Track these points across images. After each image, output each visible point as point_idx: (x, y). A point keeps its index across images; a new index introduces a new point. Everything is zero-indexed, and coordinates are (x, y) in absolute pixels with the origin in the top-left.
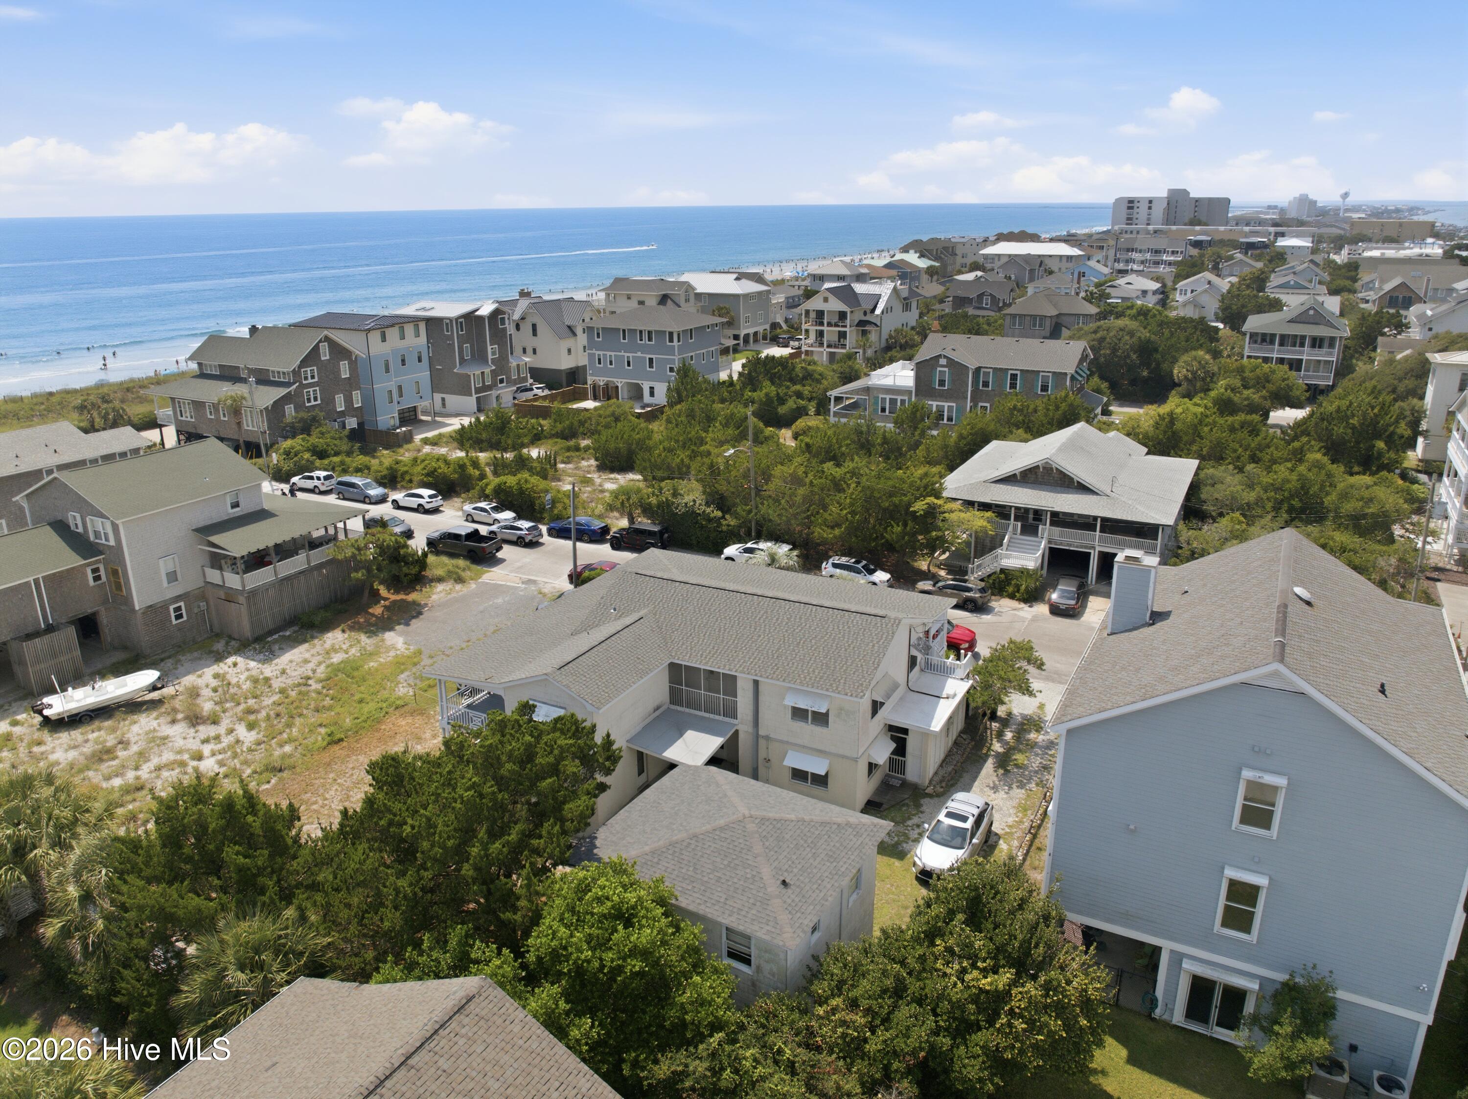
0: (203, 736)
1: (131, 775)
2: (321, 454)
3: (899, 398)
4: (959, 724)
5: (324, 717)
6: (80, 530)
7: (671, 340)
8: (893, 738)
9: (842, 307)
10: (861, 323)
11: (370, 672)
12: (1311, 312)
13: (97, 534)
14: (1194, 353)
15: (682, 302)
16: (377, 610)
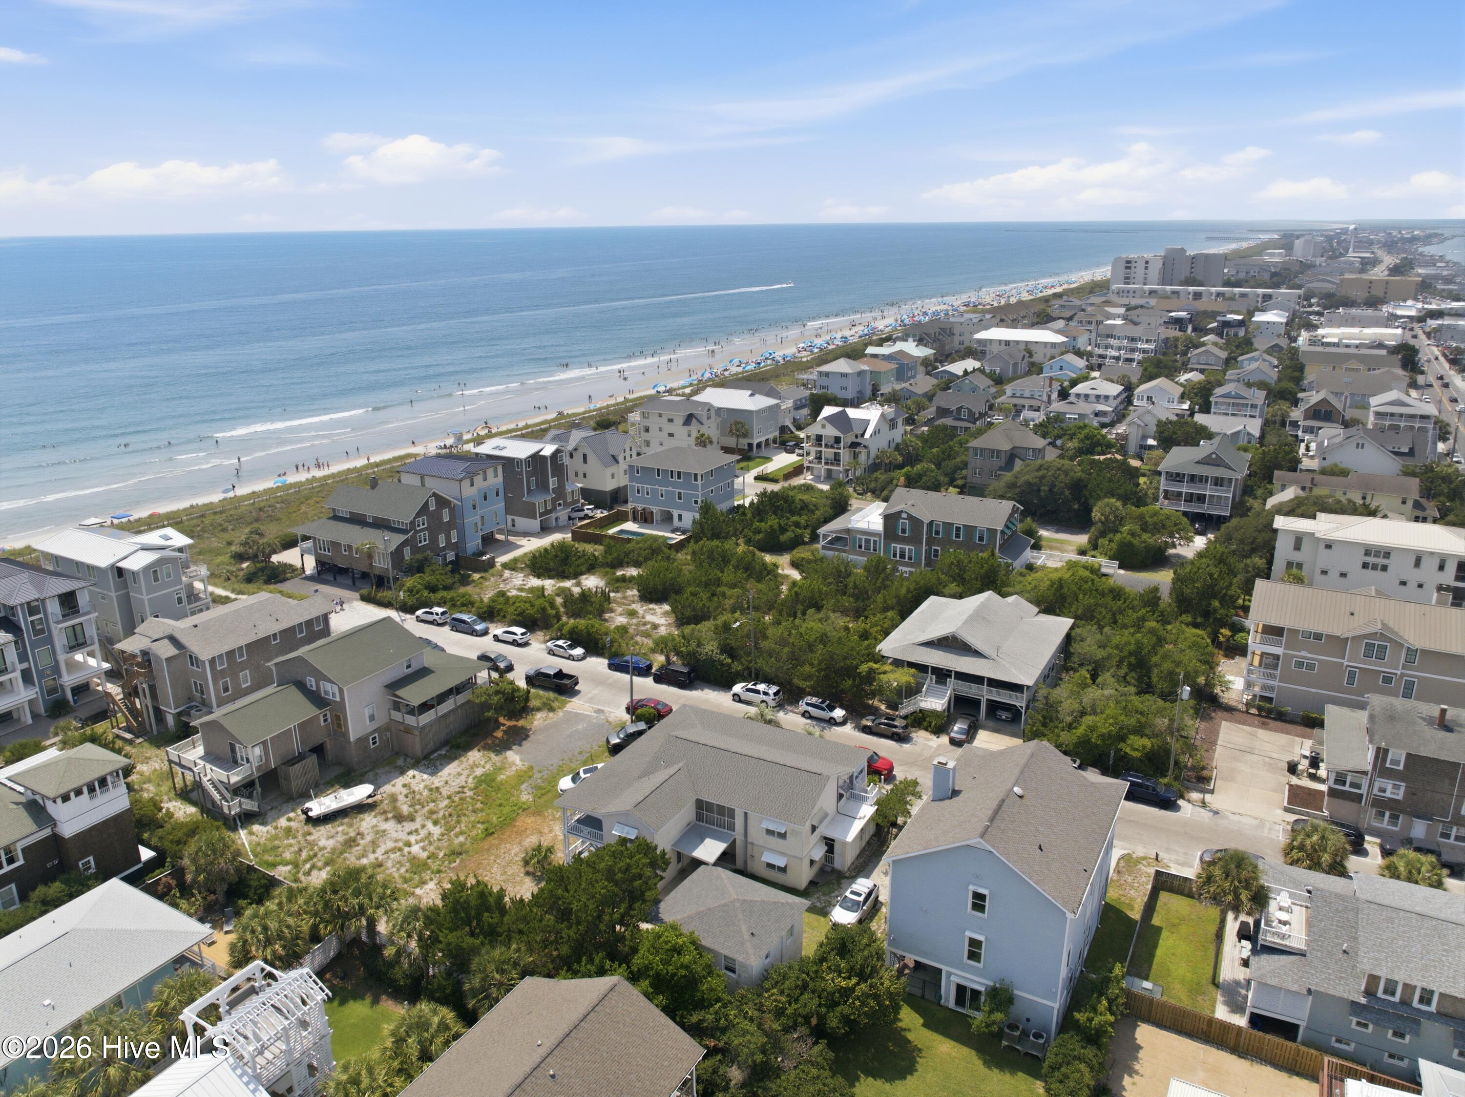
0: (409, 830)
1: (372, 857)
2: (433, 589)
3: (872, 539)
4: (872, 830)
5: (481, 816)
6: (314, 688)
7: (696, 480)
8: (827, 844)
9: (837, 433)
10: (854, 445)
11: (501, 783)
12: (1214, 456)
13: (326, 693)
14: (1107, 500)
15: (704, 420)
16: (499, 734)
